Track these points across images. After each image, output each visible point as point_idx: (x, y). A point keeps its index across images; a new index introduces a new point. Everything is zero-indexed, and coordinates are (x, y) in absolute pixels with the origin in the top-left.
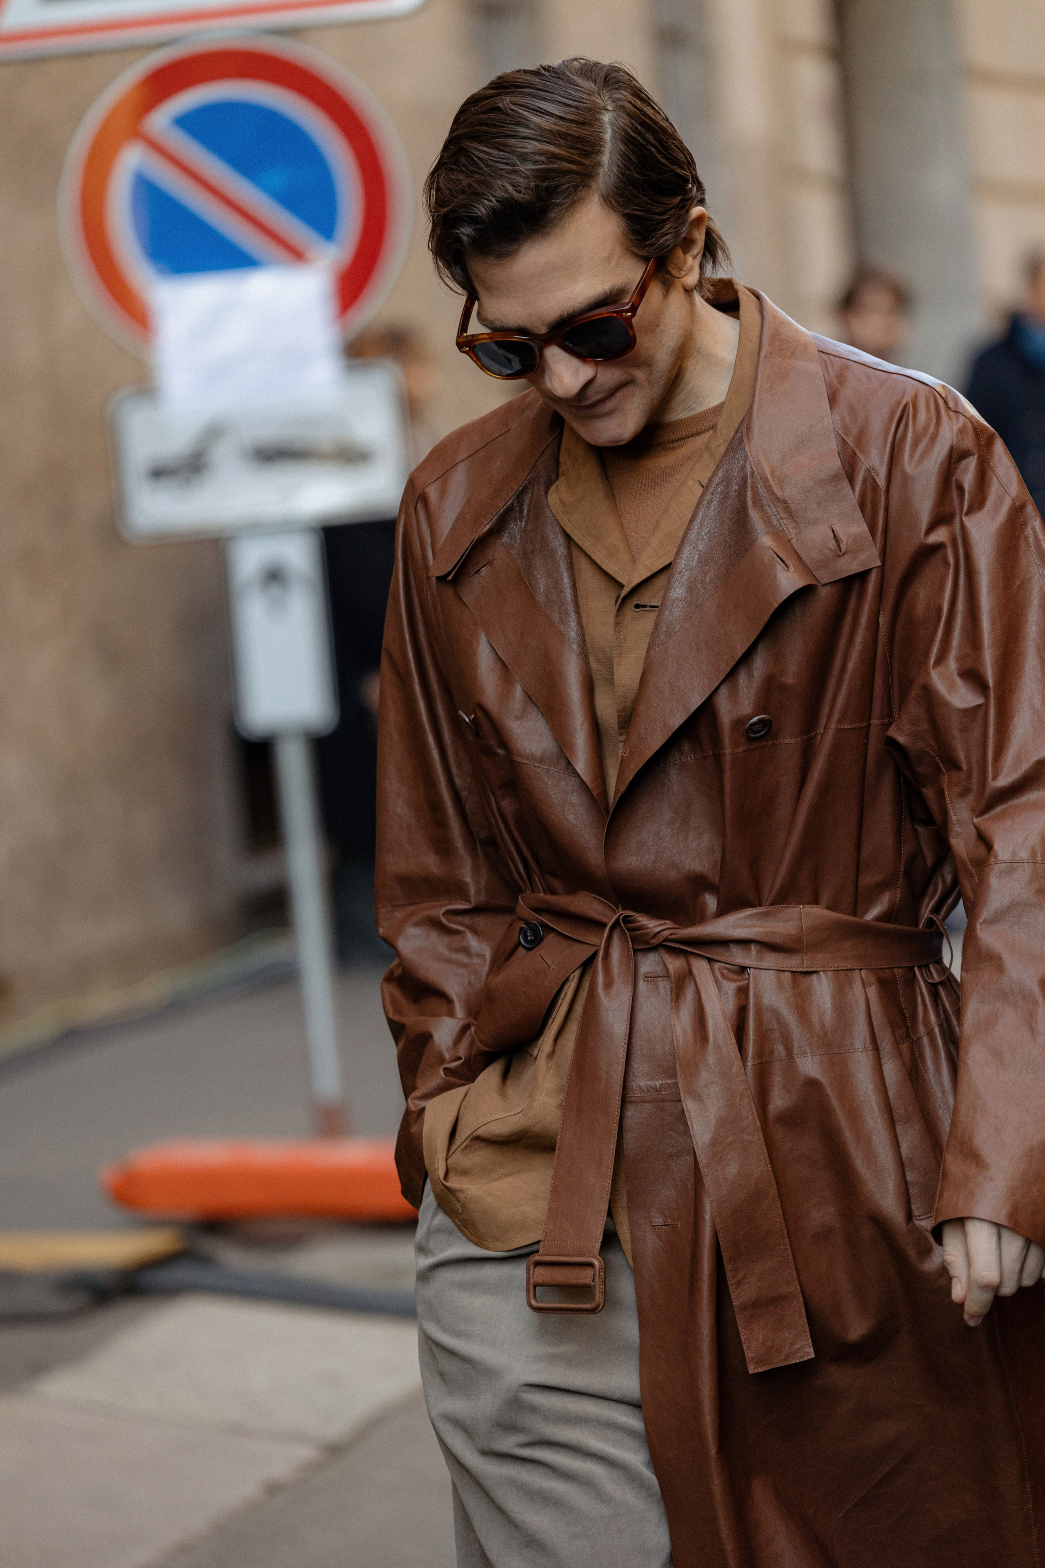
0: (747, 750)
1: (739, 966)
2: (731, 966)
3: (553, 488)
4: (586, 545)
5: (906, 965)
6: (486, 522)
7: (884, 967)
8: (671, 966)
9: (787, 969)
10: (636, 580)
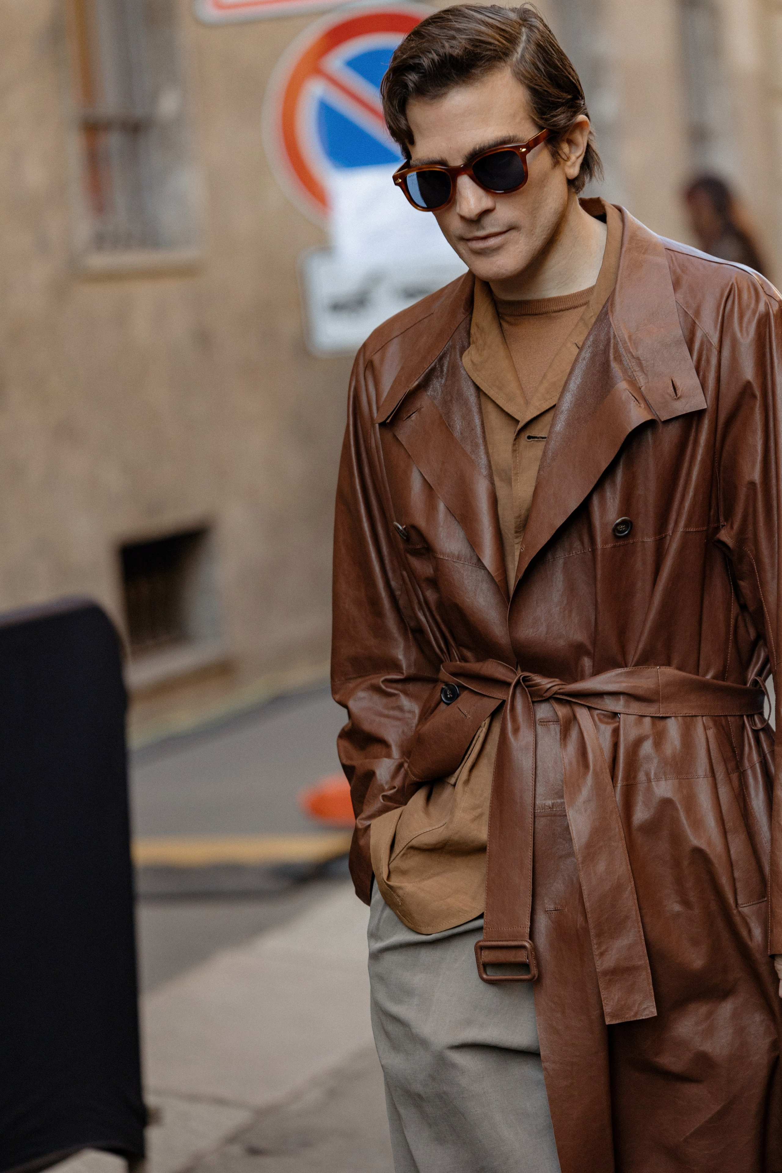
0: (614, 547)
1: (611, 712)
2: (606, 712)
3: (466, 352)
4: (491, 393)
5: (737, 714)
6: (416, 379)
7: (720, 714)
8: (560, 713)
9: (647, 715)
10: (528, 418)
